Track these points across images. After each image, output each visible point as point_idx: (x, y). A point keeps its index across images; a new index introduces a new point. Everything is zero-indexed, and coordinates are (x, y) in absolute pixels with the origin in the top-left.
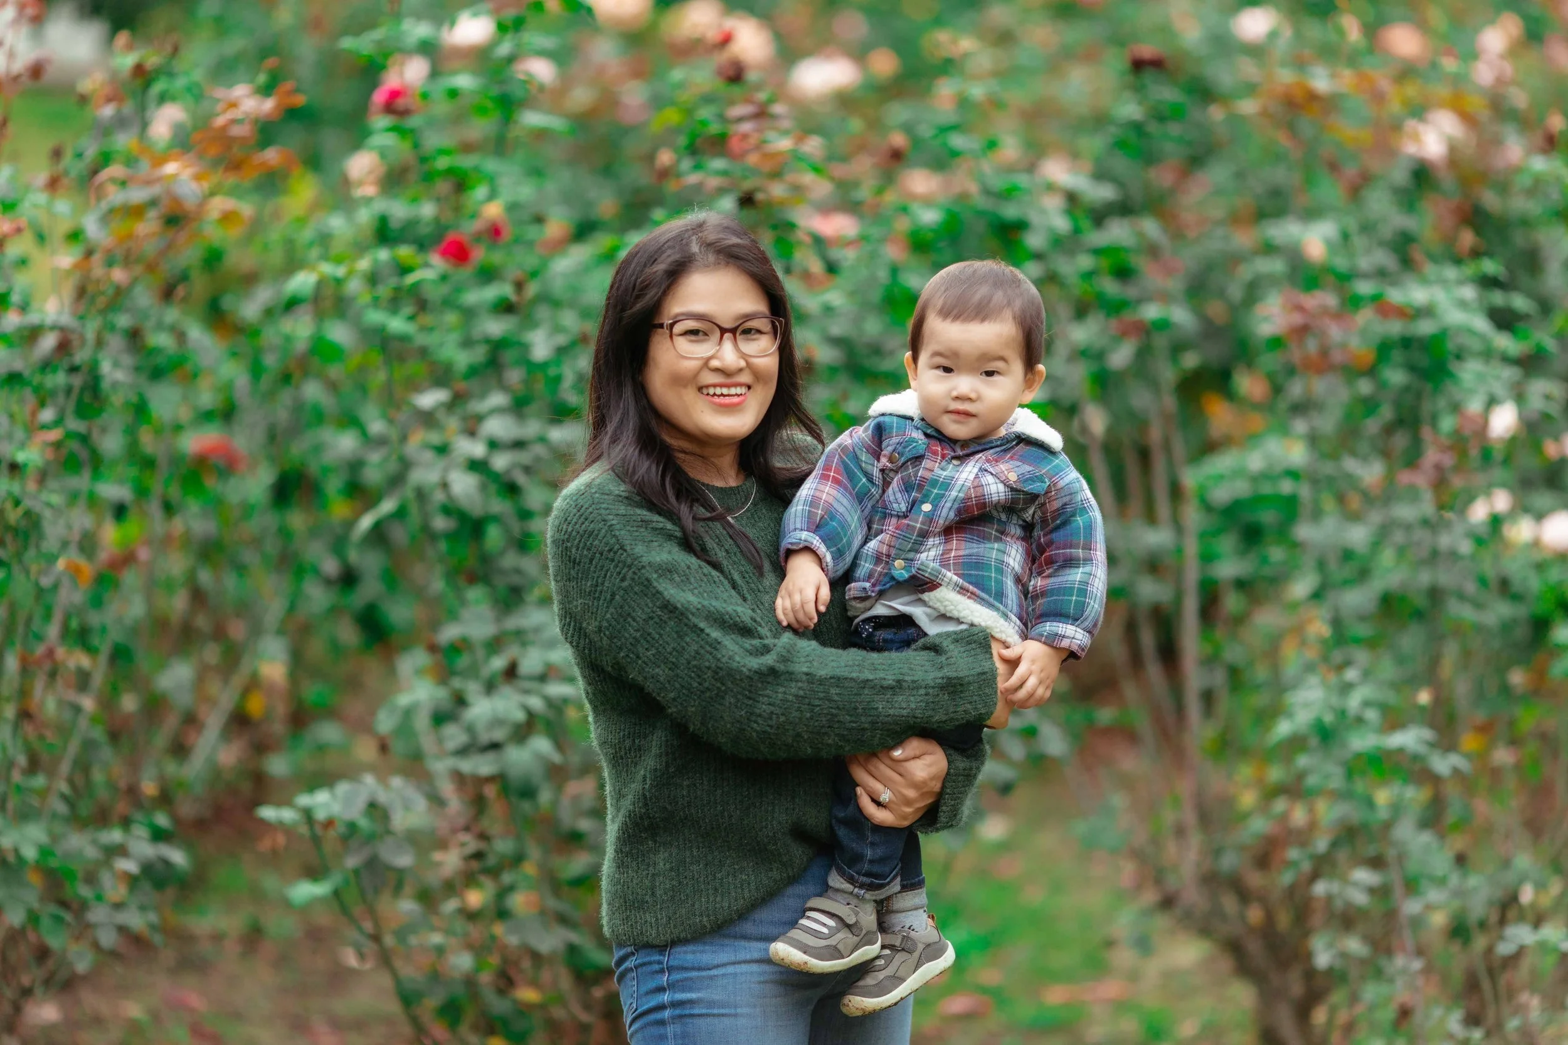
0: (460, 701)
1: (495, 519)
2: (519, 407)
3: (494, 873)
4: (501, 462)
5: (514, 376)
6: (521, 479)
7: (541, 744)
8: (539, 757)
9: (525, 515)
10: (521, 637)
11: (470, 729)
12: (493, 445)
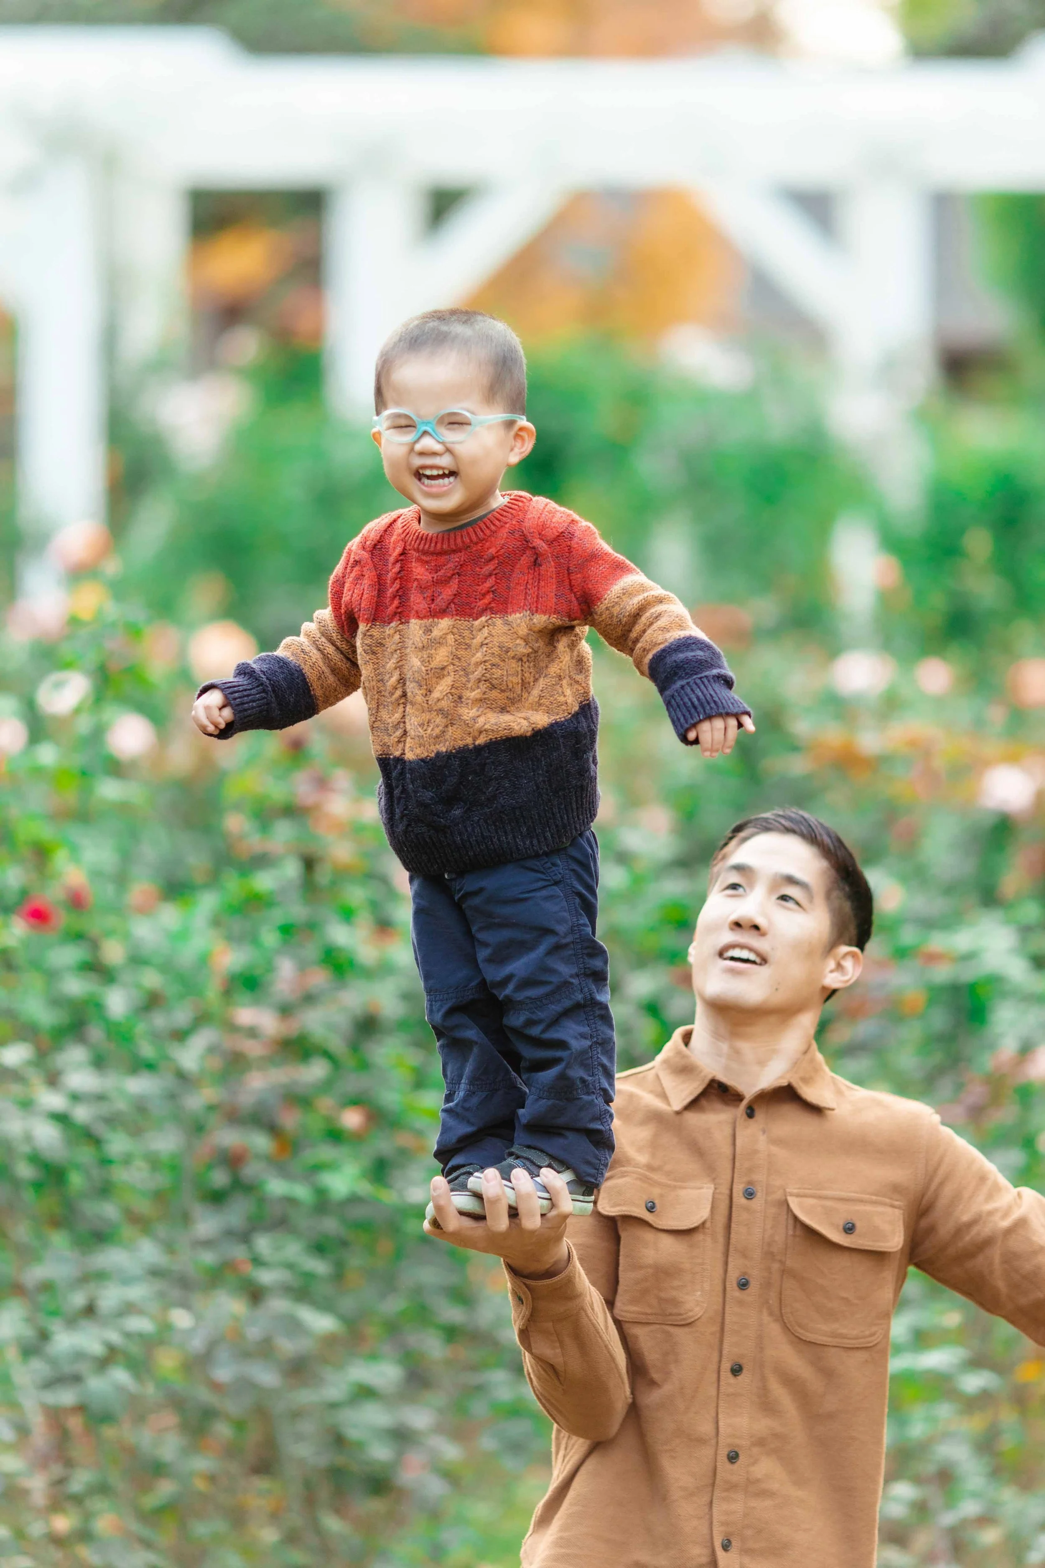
0: (44, 1336)
1: (78, 1167)
2: (99, 1063)
3: (77, 1500)
4: (82, 1114)
5: (96, 1033)
6: (101, 1130)
7: (120, 1375)
8: (120, 1389)
9: (105, 1162)
10: (100, 1276)
11: (53, 1362)
12: (76, 1097)
